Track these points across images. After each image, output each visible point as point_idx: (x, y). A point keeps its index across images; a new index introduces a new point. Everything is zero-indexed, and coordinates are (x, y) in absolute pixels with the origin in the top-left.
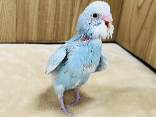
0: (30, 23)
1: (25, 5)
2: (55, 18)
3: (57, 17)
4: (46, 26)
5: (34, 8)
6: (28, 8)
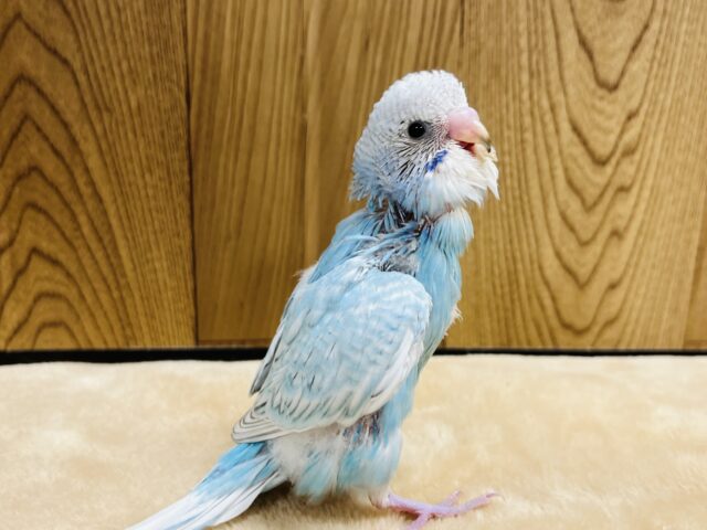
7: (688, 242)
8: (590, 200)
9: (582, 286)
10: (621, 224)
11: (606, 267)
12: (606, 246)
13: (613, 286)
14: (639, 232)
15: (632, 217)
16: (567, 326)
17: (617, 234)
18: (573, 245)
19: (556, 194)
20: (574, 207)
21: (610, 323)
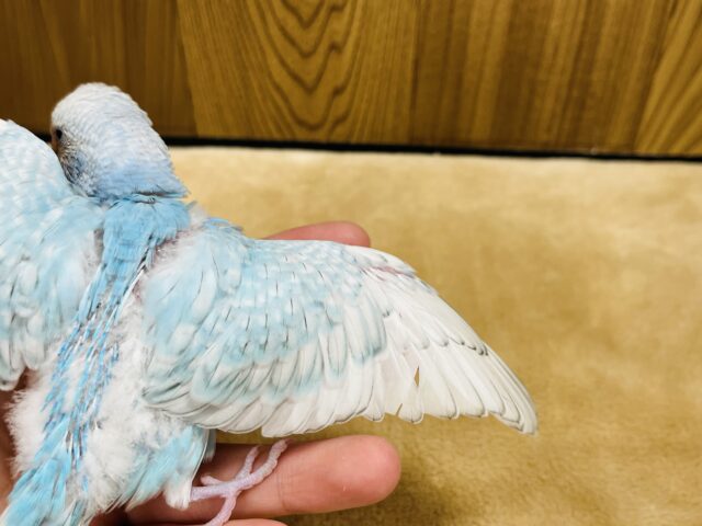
0: (470, 76)
1: (451, 11)
2: (577, 59)
3: (584, 55)
4: (532, 92)
5: (491, 21)
6: (467, 21)
7: (404, 57)
8: (306, 18)
9: (310, 90)
10: (338, 39)
11: (328, 76)
12: (327, 57)
13: (338, 92)
14: (357, 45)
15: (347, 34)
16: (301, 123)
17: (335, 48)
18: (296, 56)
19: (273, 12)
20: (291, 23)
21: (340, 121)
